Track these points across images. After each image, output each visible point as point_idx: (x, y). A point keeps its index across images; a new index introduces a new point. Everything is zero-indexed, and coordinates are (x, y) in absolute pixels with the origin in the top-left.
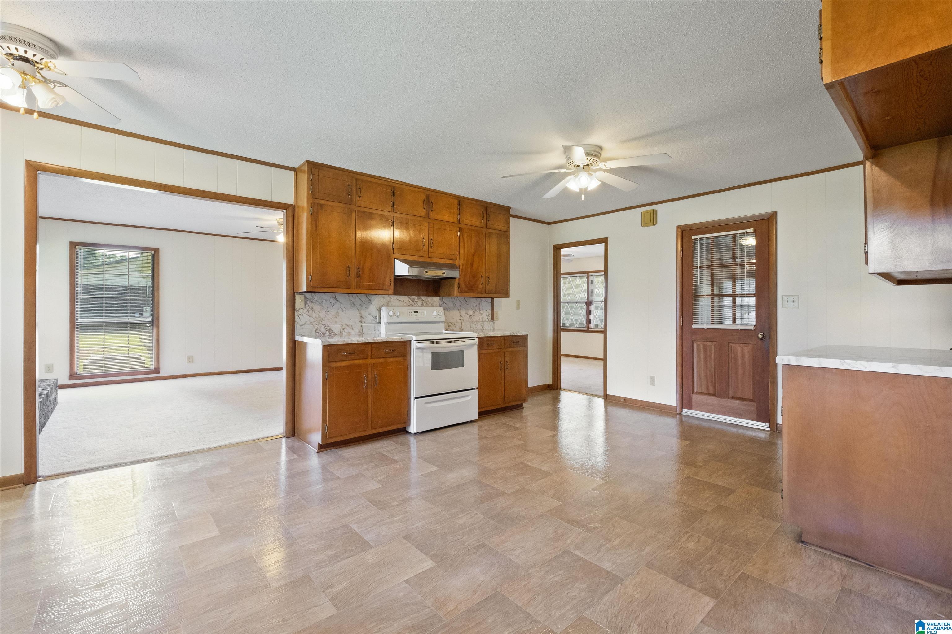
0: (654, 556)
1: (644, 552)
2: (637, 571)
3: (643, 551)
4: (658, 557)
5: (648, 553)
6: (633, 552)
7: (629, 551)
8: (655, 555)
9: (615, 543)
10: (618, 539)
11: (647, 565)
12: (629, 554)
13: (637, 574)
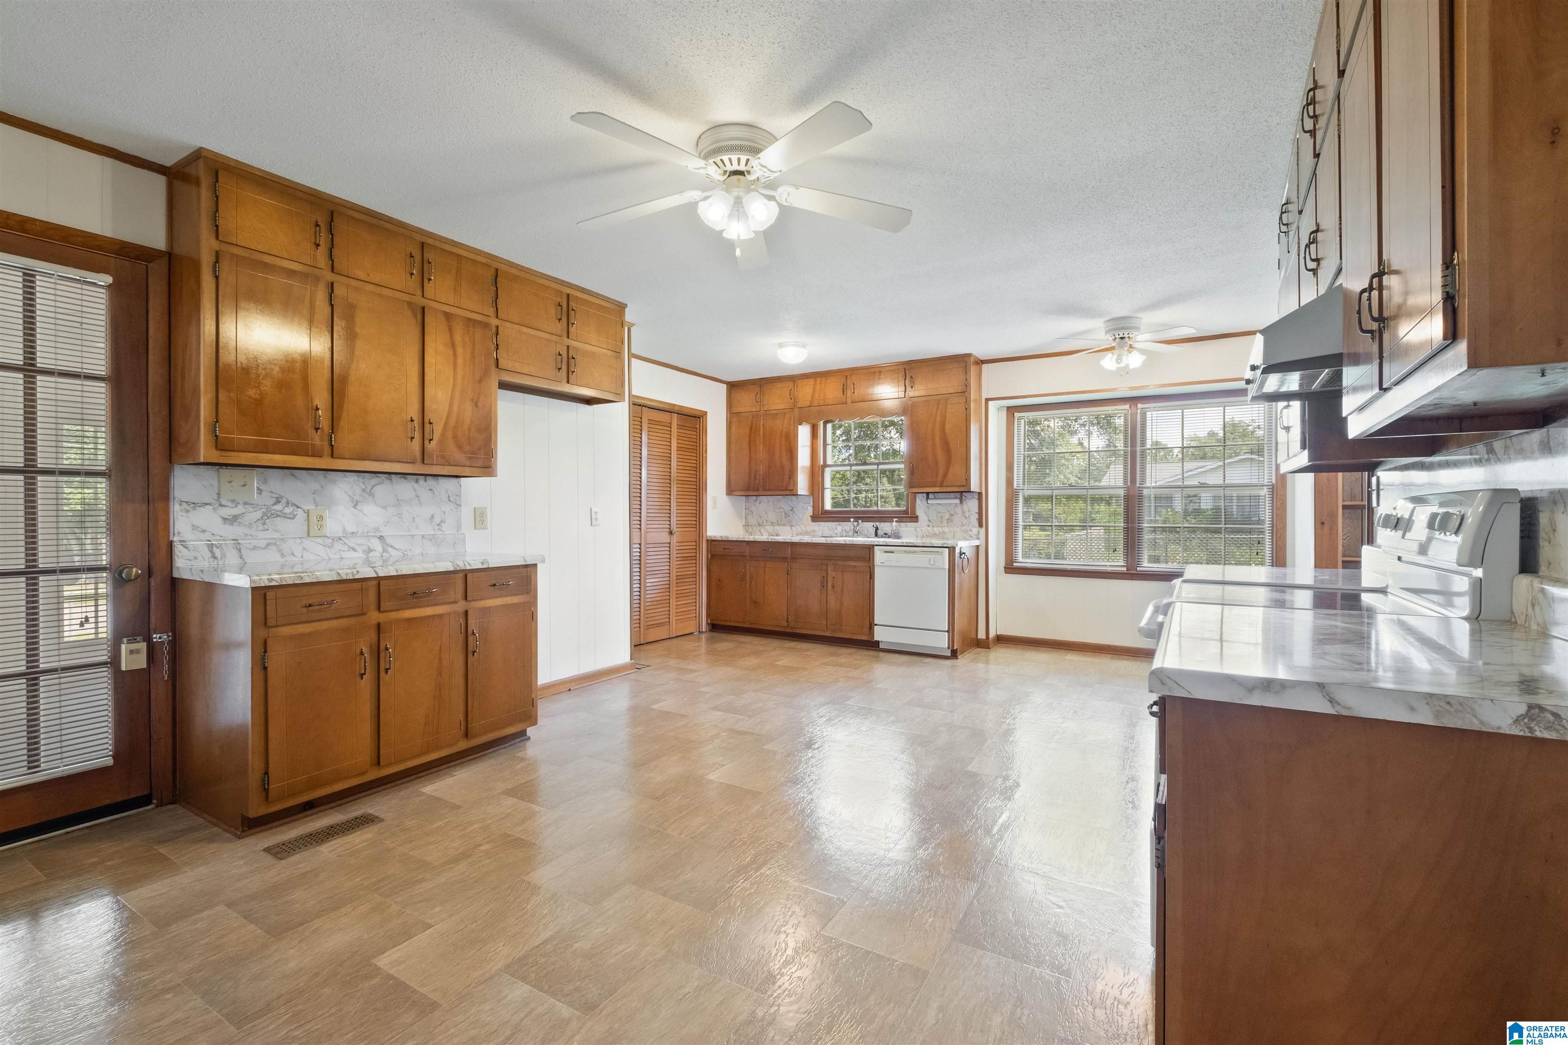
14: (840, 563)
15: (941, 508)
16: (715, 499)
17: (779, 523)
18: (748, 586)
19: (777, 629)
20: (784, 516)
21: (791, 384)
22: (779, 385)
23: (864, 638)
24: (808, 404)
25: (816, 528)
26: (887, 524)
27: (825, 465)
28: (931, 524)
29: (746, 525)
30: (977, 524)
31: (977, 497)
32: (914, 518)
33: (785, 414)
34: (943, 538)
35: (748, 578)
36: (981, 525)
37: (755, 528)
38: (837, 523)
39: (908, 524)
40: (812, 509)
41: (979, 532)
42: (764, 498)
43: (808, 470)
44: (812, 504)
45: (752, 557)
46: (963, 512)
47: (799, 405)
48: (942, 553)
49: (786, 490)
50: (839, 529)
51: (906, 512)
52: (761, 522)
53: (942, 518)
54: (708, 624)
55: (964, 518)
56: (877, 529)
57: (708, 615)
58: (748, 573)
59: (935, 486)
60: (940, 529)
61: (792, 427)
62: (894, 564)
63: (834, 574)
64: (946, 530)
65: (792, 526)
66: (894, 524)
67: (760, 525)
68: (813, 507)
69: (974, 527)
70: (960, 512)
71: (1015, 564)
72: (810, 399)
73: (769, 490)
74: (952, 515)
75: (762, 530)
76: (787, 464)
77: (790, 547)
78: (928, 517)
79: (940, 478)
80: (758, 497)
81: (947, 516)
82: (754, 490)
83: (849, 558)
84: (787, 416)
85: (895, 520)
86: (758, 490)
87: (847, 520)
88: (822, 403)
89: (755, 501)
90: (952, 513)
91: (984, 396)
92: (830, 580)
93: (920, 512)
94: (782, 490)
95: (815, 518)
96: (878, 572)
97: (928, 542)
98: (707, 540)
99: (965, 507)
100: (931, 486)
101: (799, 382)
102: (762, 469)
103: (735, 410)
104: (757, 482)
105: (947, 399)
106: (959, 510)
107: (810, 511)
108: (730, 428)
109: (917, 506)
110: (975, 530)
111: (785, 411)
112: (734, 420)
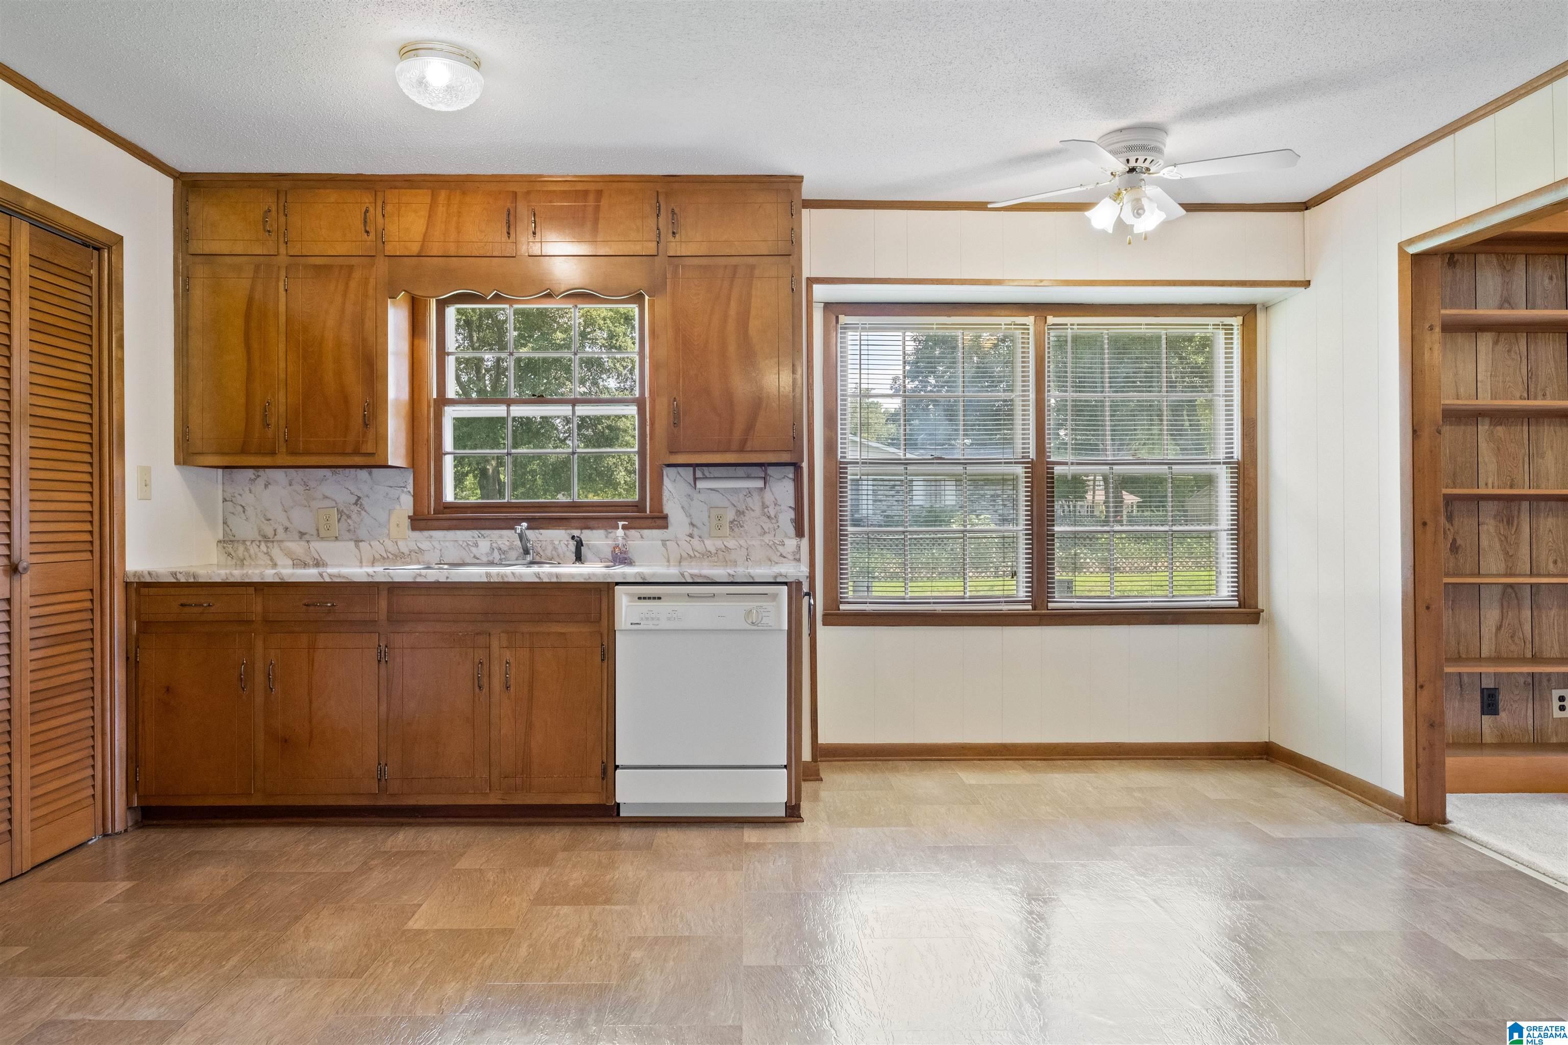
0: (508, 945)
1: (525, 945)
2: (521, 919)
3: (530, 946)
4: (501, 948)
5: (519, 946)
6: (543, 939)
7: (548, 938)
8: (507, 948)
9: (579, 940)
10: (581, 948)
11: (512, 931)
12: (546, 934)
13: (518, 917)
14: (526, 628)
15: (716, 499)
16: (145, 473)
17: (323, 533)
18: (259, 699)
19: (350, 802)
20: (335, 516)
21: (367, 199)
22: (333, 196)
23: (588, 799)
24: (415, 248)
25: (425, 545)
26: (600, 533)
27: (442, 401)
28: (696, 532)
29: (228, 542)
30: (791, 531)
31: (791, 476)
32: (660, 520)
33: (351, 268)
34: (726, 563)
35: (260, 678)
36: (800, 533)
37: (253, 549)
38: (476, 533)
39: (646, 532)
40: (411, 499)
41: (799, 547)
42: (279, 474)
43: (405, 410)
44: (410, 488)
45: (270, 624)
46: (764, 506)
47: (390, 249)
48: (775, 597)
49: (357, 452)
50: (484, 546)
51: (639, 506)
52: (269, 532)
53: (719, 518)
54: (129, 808)
55: (765, 519)
56: (579, 544)
57: (132, 785)
58: (259, 665)
59: (727, 450)
60: (719, 543)
61: (371, 303)
62: (665, 625)
63: (508, 655)
64: (731, 544)
65: (357, 541)
66: (620, 532)
67: (266, 539)
68: (415, 496)
69: (786, 536)
70: (757, 507)
71: (842, 607)
72: (419, 238)
73: (307, 453)
74: (740, 513)
75: (276, 552)
76: (357, 391)
77: (384, 593)
78: (689, 516)
79: (737, 435)
80: (261, 472)
81: (730, 515)
82: (259, 453)
83: (547, 617)
84: (357, 275)
85: (621, 524)
86: (273, 453)
87: (510, 524)
88: (452, 251)
89: (252, 481)
90: (742, 507)
91: (806, 273)
92: (497, 671)
93: (672, 507)
94: (344, 454)
95: (419, 522)
96: (621, 642)
97: (693, 570)
98: (127, 585)
99: (768, 496)
100: (718, 451)
101: (392, 196)
102: (281, 401)
103: (197, 246)
104: (270, 432)
105: (752, 267)
106: (755, 503)
107: (406, 504)
108: (186, 290)
109: (666, 495)
110: (791, 543)
111: (353, 261)
112: (200, 272)
